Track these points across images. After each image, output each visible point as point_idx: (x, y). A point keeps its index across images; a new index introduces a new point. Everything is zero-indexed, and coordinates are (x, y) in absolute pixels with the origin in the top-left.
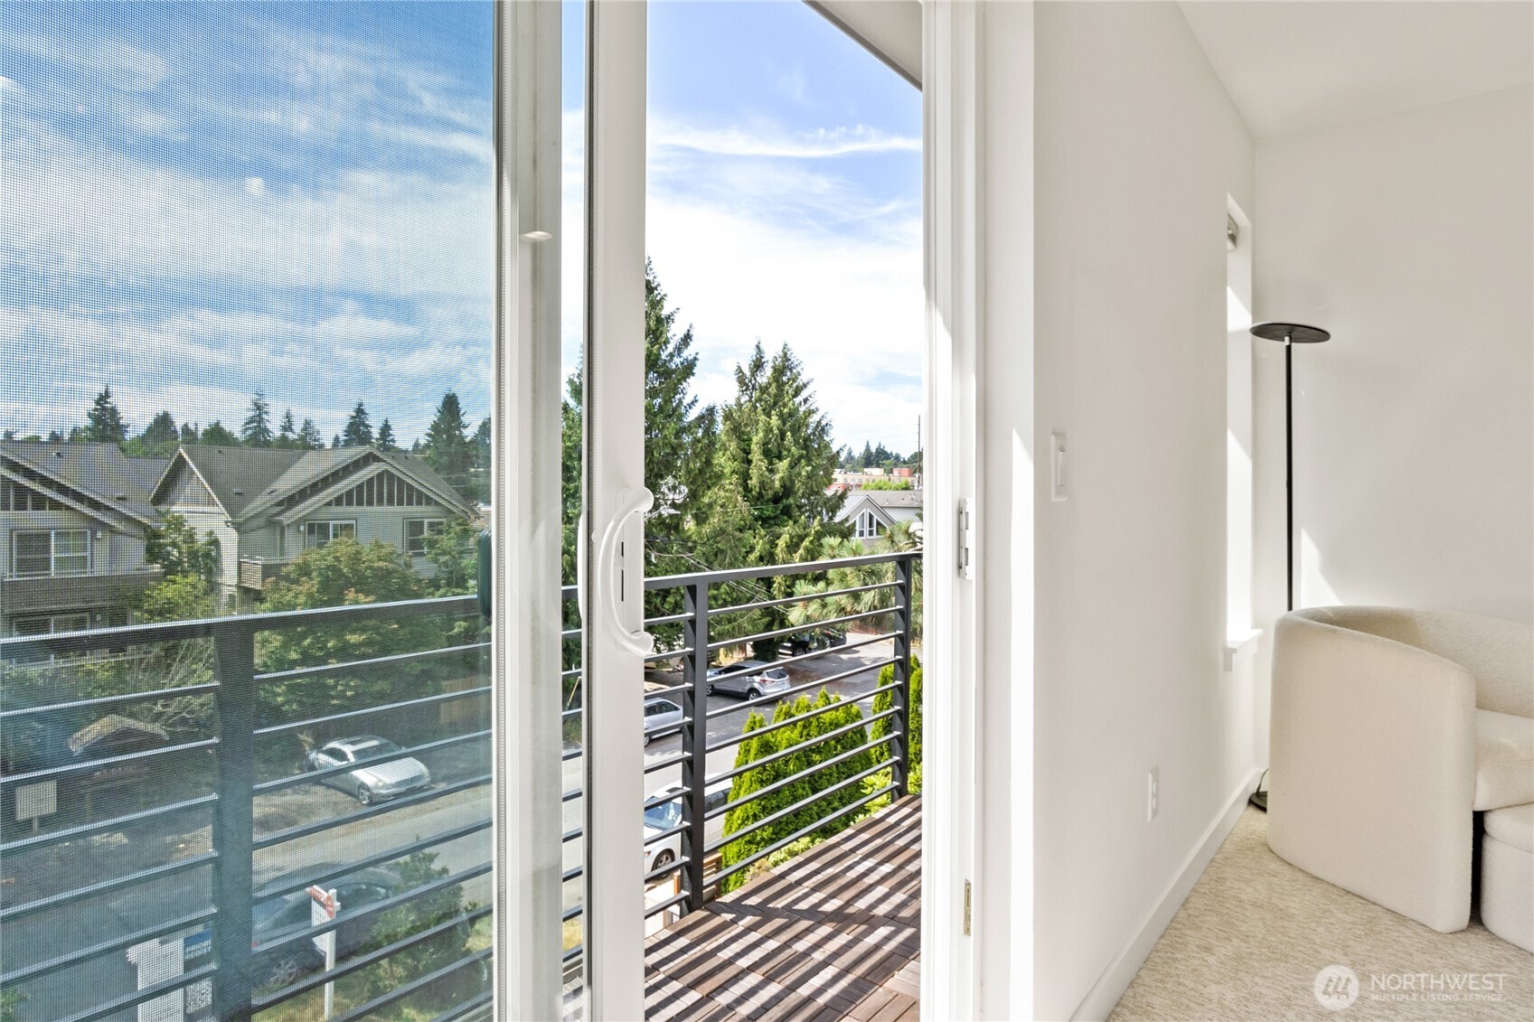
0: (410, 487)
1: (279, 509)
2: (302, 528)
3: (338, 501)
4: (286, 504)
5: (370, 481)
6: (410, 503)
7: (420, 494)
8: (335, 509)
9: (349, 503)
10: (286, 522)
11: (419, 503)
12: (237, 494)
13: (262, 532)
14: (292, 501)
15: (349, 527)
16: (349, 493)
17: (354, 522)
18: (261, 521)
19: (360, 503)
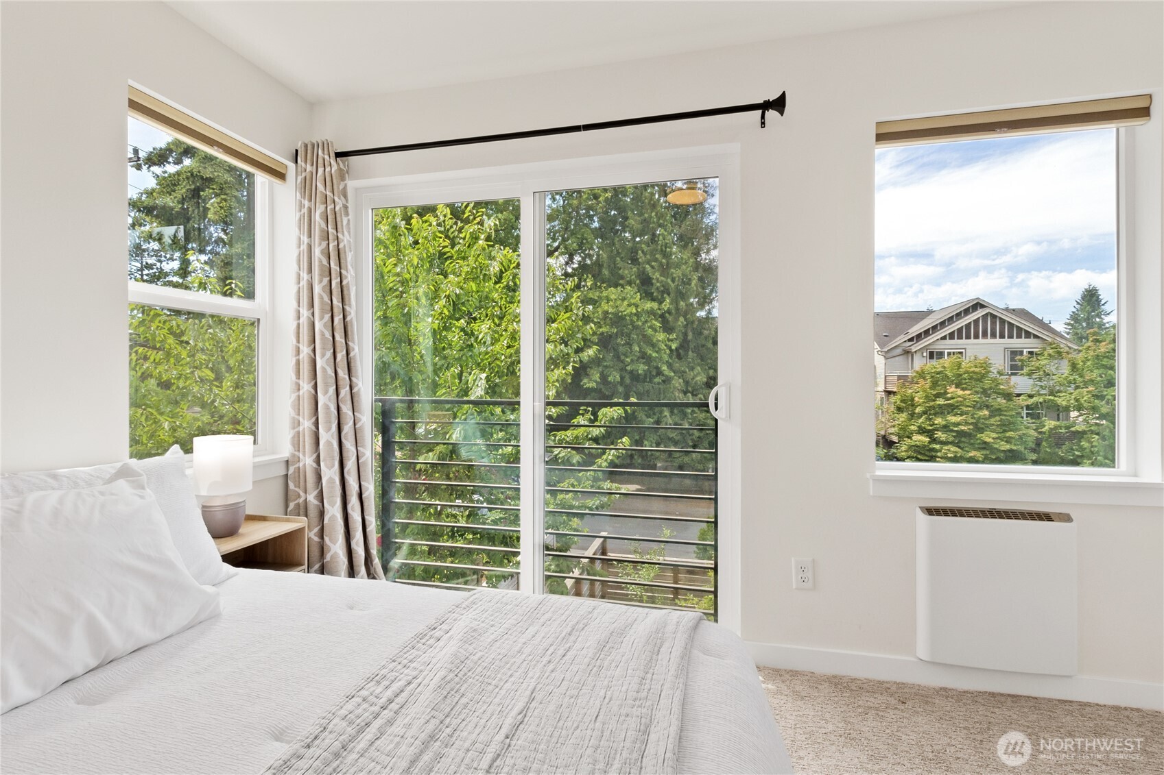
0: (1011, 325)
1: (911, 343)
2: (925, 354)
3: (951, 336)
4: (915, 339)
5: (976, 321)
6: (1011, 337)
7: (1019, 329)
8: (948, 341)
9: (960, 337)
10: (913, 351)
11: (1019, 337)
12: (885, 336)
13: (901, 357)
14: (919, 337)
15: (961, 353)
16: (960, 330)
17: (964, 351)
18: (899, 351)
19: (968, 337)
